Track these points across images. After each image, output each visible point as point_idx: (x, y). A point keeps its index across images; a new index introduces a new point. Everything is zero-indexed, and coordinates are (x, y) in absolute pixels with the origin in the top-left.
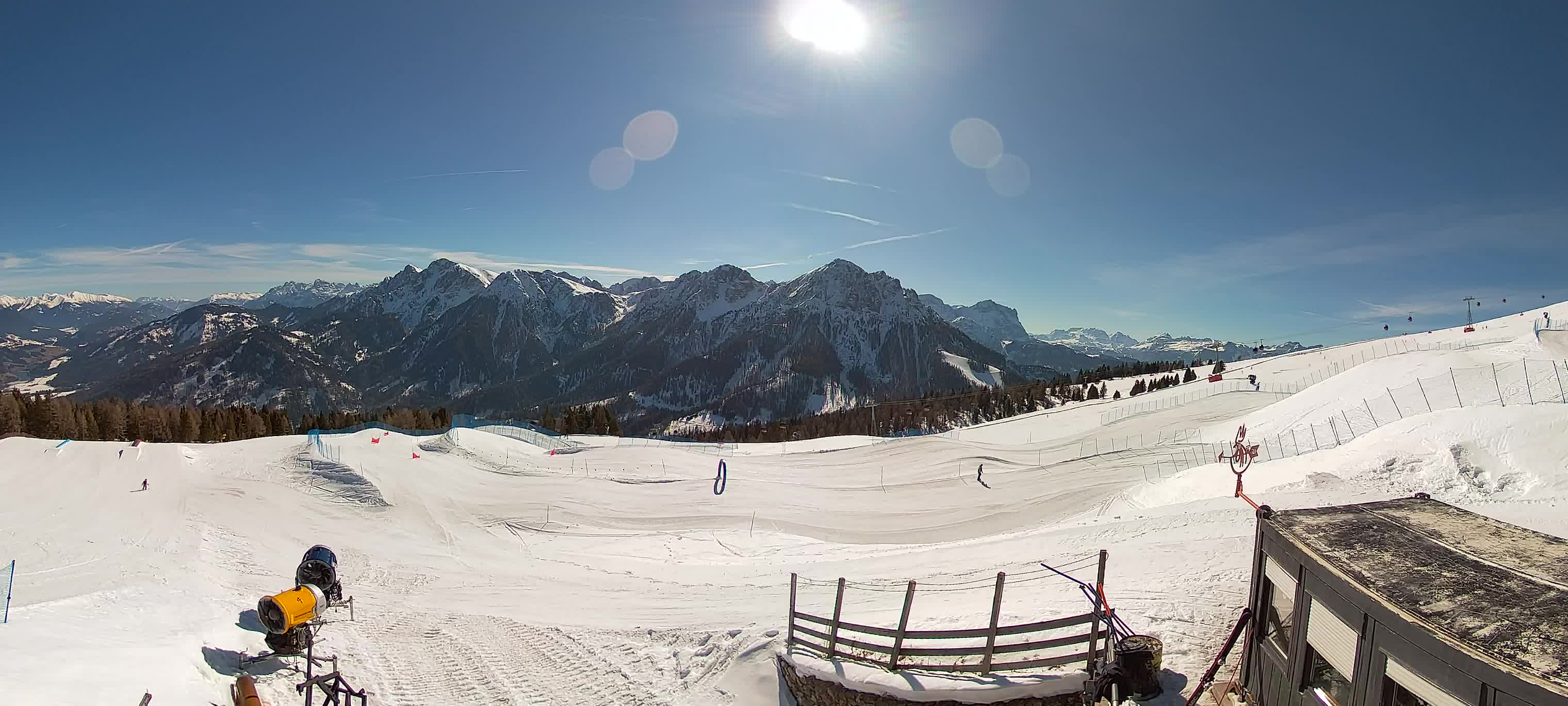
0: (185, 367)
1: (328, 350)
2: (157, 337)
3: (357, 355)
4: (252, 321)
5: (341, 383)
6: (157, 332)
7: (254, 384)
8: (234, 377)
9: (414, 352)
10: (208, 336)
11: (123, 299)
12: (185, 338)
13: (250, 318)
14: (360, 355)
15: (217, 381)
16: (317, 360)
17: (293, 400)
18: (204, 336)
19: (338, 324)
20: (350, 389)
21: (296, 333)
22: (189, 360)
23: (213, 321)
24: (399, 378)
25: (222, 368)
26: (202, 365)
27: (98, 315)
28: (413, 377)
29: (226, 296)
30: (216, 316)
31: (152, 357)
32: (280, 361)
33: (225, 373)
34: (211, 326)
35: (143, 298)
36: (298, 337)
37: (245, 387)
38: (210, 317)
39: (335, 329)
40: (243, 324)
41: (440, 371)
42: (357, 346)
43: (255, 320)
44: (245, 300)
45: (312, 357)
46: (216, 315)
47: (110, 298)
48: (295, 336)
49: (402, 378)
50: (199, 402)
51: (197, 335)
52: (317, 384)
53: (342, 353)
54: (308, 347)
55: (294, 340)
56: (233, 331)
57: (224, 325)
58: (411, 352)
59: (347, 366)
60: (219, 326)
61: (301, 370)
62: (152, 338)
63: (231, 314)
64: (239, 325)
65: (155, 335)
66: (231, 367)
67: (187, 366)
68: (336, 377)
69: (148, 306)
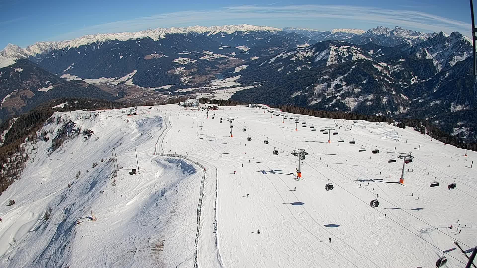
0: (321, 78)
1: (397, 75)
2: (302, 57)
3: (412, 80)
4: (357, 52)
5: (401, 95)
6: (302, 54)
7: (357, 90)
8: (347, 85)
9: (438, 83)
10: (332, 58)
11: (276, 29)
12: (319, 59)
13: (357, 50)
14: (413, 80)
15: (337, 86)
16: (390, 80)
17: (377, 101)
18: (329, 59)
19: (403, 61)
20: (405, 98)
21: (381, 64)
22: (323, 74)
23: (335, 50)
24: (430, 96)
25: (341, 80)
26: (330, 78)
27: (260, 39)
28: (436, 96)
29: (341, 31)
30: (337, 48)
31: (299, 69)
32: (371, 80)
33: (342, 83)
34: (334, 53)
35: (288, 28)
36: (382, 67)
37: (352, 91)
38: (333, 48)
39: (402, 64)
40: (352, 54)
41: (448, 96)
42: (412, 75)
43: (359, 51)
44: (353, 34)
45: (388, 78)
46: (336, 46)
47: (266, 28)
48: (380, 66)
49: (431, 96)
50: (328, 97)
51: (325, 57)
52: (389, 94)
53: (404, 78)
54: (387, 73)
55: (380, 68)
56: (346, 57)
57: (341, 53)
58: (437, 83)
59: (406, 85)
60: (338, 54)
61: (381, 86)
62: (299, 57)
63: (346, 47)
64: (350, 53)
65: (300, 56)
66: (345, 80)
67: (322, 78)
68: (398, 91)
69: (292, 34)
